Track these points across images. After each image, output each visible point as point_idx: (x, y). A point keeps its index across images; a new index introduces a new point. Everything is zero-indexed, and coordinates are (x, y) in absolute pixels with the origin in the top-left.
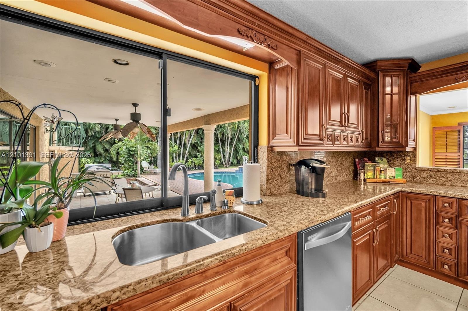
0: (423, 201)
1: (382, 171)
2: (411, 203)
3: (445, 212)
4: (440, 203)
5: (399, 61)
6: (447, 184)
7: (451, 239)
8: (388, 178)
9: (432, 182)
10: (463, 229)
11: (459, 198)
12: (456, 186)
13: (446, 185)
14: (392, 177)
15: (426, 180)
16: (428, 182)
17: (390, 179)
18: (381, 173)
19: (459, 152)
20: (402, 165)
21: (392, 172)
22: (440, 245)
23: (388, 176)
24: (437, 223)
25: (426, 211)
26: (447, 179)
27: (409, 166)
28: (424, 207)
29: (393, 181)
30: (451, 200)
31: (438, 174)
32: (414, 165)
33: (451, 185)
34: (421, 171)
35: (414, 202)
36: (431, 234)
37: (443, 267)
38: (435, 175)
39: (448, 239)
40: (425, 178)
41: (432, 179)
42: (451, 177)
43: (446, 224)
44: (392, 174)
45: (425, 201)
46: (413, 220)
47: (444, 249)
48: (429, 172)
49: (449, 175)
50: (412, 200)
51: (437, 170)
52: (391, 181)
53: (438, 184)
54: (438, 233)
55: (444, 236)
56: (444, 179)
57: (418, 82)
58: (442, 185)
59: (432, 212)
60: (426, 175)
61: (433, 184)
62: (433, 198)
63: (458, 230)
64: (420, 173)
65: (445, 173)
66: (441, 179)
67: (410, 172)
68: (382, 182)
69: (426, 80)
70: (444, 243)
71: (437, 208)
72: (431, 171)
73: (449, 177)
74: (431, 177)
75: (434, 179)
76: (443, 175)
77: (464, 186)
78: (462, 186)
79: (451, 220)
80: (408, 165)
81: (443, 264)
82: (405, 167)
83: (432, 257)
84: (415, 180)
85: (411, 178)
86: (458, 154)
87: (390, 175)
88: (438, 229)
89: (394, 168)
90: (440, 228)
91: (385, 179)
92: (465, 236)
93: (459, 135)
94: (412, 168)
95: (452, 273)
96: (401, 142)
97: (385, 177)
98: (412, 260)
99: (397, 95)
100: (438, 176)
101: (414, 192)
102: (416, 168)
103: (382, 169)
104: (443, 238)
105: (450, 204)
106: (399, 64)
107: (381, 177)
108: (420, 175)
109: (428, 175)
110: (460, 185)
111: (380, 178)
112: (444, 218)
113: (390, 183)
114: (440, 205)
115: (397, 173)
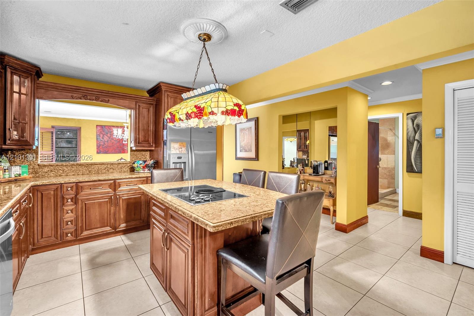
0: (52, 191)
1: (6, 170)
2: (42, 194)
3: (68, 195)
4: (65, 188)
5: (28, 65)
6: (63, 174)
7: (72, 213)
8: (13, 176)
9: (53, 175)
10: (79, 203)
11: (77, 183)
12: (70, 175)
13: (63, 176)
14: (17, 175)
15: (47, 174)
16: (49, 176)
17: (16, 177)
18: (5, 172)
19: (53, 151)
20: (24, 163)
21: (18, 170)
22: (65, 220)
23: (14, 174)
24: (63, 204)
25: (54, 198)
26: (64, 171)
27: (32, 163)
28: (53, 195)
29: (19, 179)
30: (72, 185)
31: (57, 167)
32: (36, 162)
33: (66, 175)
34: (43, 167)
35: (44, 193)
36: (58, 215)
37: (67, 236)
38: (55, 169)
39: (70, 214)
40: (46, 173)
41: (52, 173)
42: (66, 169)
43: (69, 203)
44: (17, 171)
45: (54, 189)
46: (43, 209)
47: (68, 222)
48: (49, 167)
49: (65, 168)
50: (42, 192)
51: (56, 165)
52: (18, 179)
53: (57, 176)
54: (63, 212)
55: (68, 213)
56: (61, 172)
57: (44, 89)
58: (60, 176)
59: (59, 197)
60: (47, 170)
61: (53, 176)
62: (60, 187)
63: (76, 205)
64: (42, 169)
65: (62, 166)
66: (59, 171)
67: (33, 168)
68: (7, 181)
69: (50, 90)
70: (68, 218)
71: (62, 193)
72: (51, 166)
73: (65, 169)
74: (51, 171)
75: (54, 172)
76: (60, 168)
77: (74, 175)
78: (73, 175)
79: (72, 199)
80: (30, 163)
81: (67, 234)
82: (28, 164)
83: (59, 233)
84: (37, 175)
85: (34, 174)
86: (52, 152)
87: (15, 173)
88: (64, 209)
89: (20, 166)
90: (65, 208)
91: (10, 177)
92: (80, 208)
93: (52, 136)
94: (35, 164)
95: (73, 237)
96: (28, 141)
97: (10, 176)
98: (43, 244)
99: (25, 96)
100: (57, 170)
101: (45, 184)
102: (38, 164)
103: (5, 168)
104: (68, 215)
105: (72, 187)
106: (28, 67)
107: (5, 176)
108: (42, 170)
109: (49, 169)
110: (72, 174)
111: (4, 178)
112: (68, 199)
113: (16, 181)
114: (65, 190)
115: (23, 171)
